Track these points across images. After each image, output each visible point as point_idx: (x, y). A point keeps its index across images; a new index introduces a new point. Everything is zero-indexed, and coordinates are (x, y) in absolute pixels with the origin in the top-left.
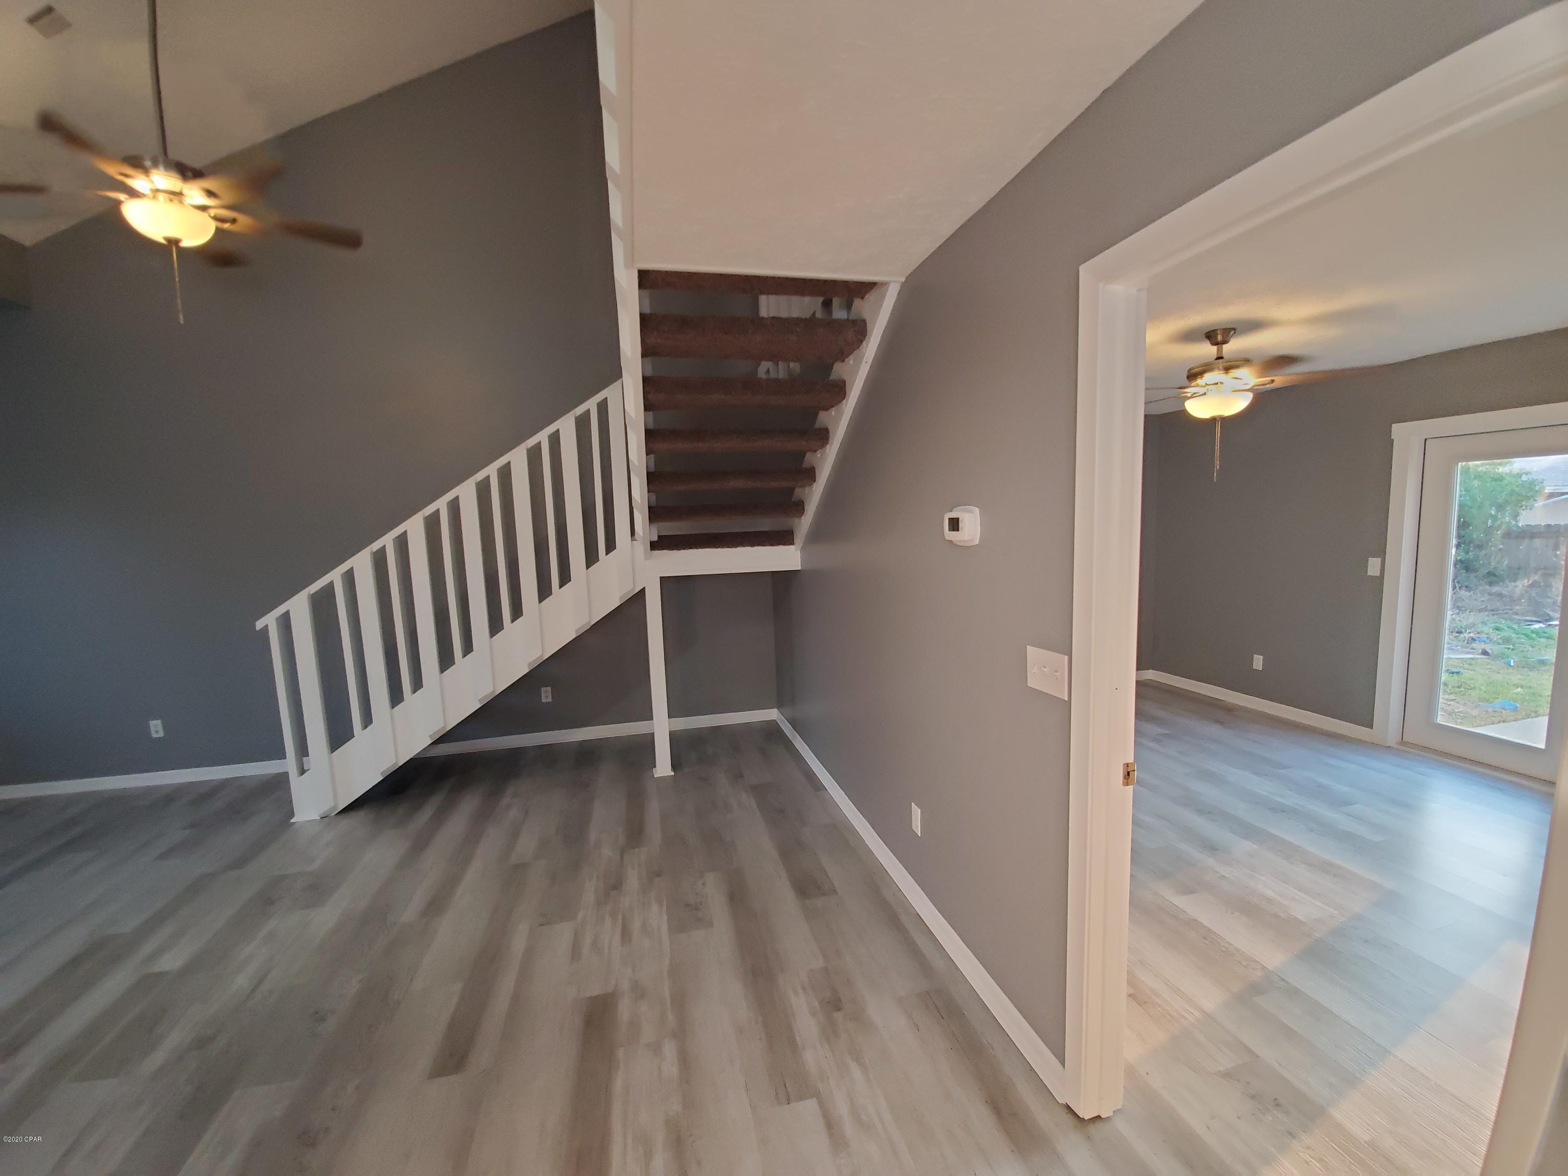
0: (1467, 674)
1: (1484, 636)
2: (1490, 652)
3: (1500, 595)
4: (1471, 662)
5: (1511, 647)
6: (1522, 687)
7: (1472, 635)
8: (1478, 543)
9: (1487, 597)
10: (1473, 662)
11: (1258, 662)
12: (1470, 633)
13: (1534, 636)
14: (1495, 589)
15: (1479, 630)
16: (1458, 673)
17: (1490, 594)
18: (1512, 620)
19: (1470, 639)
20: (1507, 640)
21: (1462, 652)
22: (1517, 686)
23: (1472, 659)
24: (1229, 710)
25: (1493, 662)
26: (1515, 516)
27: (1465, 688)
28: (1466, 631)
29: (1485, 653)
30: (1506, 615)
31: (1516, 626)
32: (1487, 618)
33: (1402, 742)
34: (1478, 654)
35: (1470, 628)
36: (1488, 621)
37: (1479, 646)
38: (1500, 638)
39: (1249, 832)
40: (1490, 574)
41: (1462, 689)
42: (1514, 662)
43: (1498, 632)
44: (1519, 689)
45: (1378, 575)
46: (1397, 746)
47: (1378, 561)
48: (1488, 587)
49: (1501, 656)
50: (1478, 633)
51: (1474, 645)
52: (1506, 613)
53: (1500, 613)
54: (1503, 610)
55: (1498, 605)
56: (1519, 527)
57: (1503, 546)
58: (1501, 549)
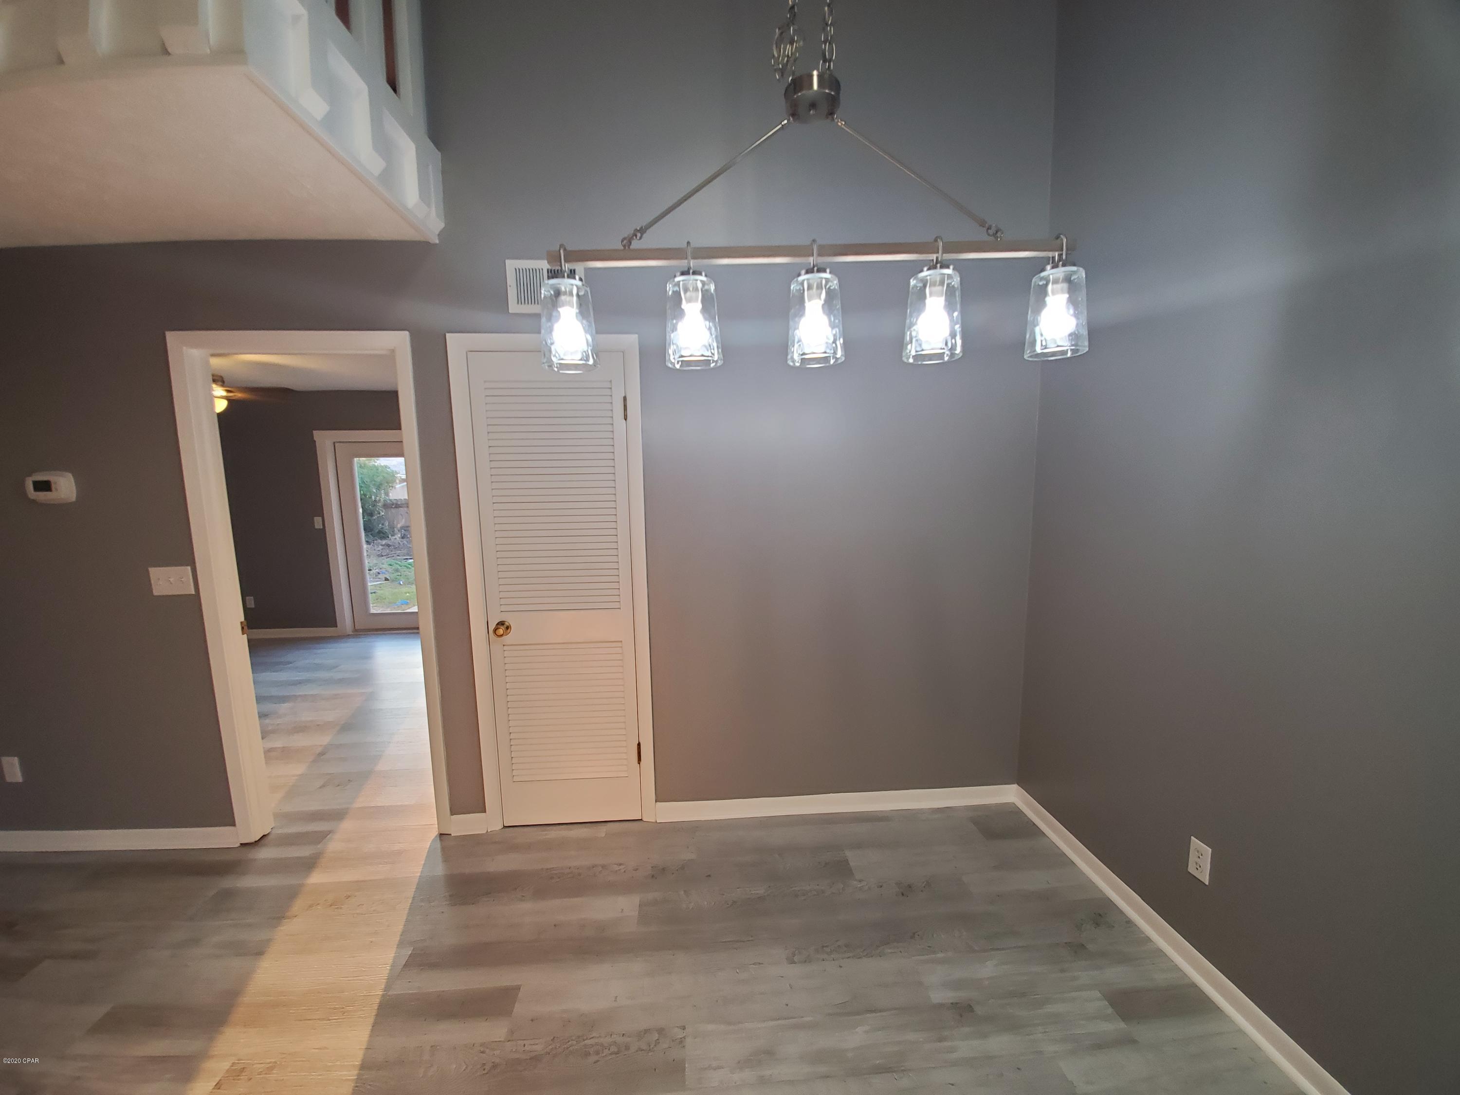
0: (379, 592)
1: (384, 570)
2: (389, 578)
3: (389, 546)
4: (380, 586)
5: (399, 574)
6: (409, 593)
7: (377, 570)
8: (369, 511)
9: (381, 547)
10: (381, 586)
13: (410, 566)
15: (381, 567)
16: (374, 593)
17: (382, 545)
18: (397, 560)
19: (377, 573)
20: (397, 570)
21: (374, 582)
22: (406, 593)
23: (380, 584)
25: (392, 583)
26: (387, 494)
27: (380, 599)
28: (373, 569)
29: (386, 579)
30: (393, 558)
31: (400, 563)
32: (383, 560)
33: (355, 630)
35: (375, 567)
36: (385, 561)
37: (382, 576)
38: (393, 570)
39: (283, 699)
40: (380, 532)
41: (379, 600)
42: (402, 581)
43: (391, 567)
44: (408, 594)
45: (322, 527)
46: (353, 633)
47: (320, 519)
48: (380, 541)
49: (395, 579)
50: (381, 569)
51: (379, 576)
52: (393, 556)
53: (390, 556)
54: (391, 554)
55: (388, 551)
56: (390, 500)
57: (383, 514)
58: (383, 515)
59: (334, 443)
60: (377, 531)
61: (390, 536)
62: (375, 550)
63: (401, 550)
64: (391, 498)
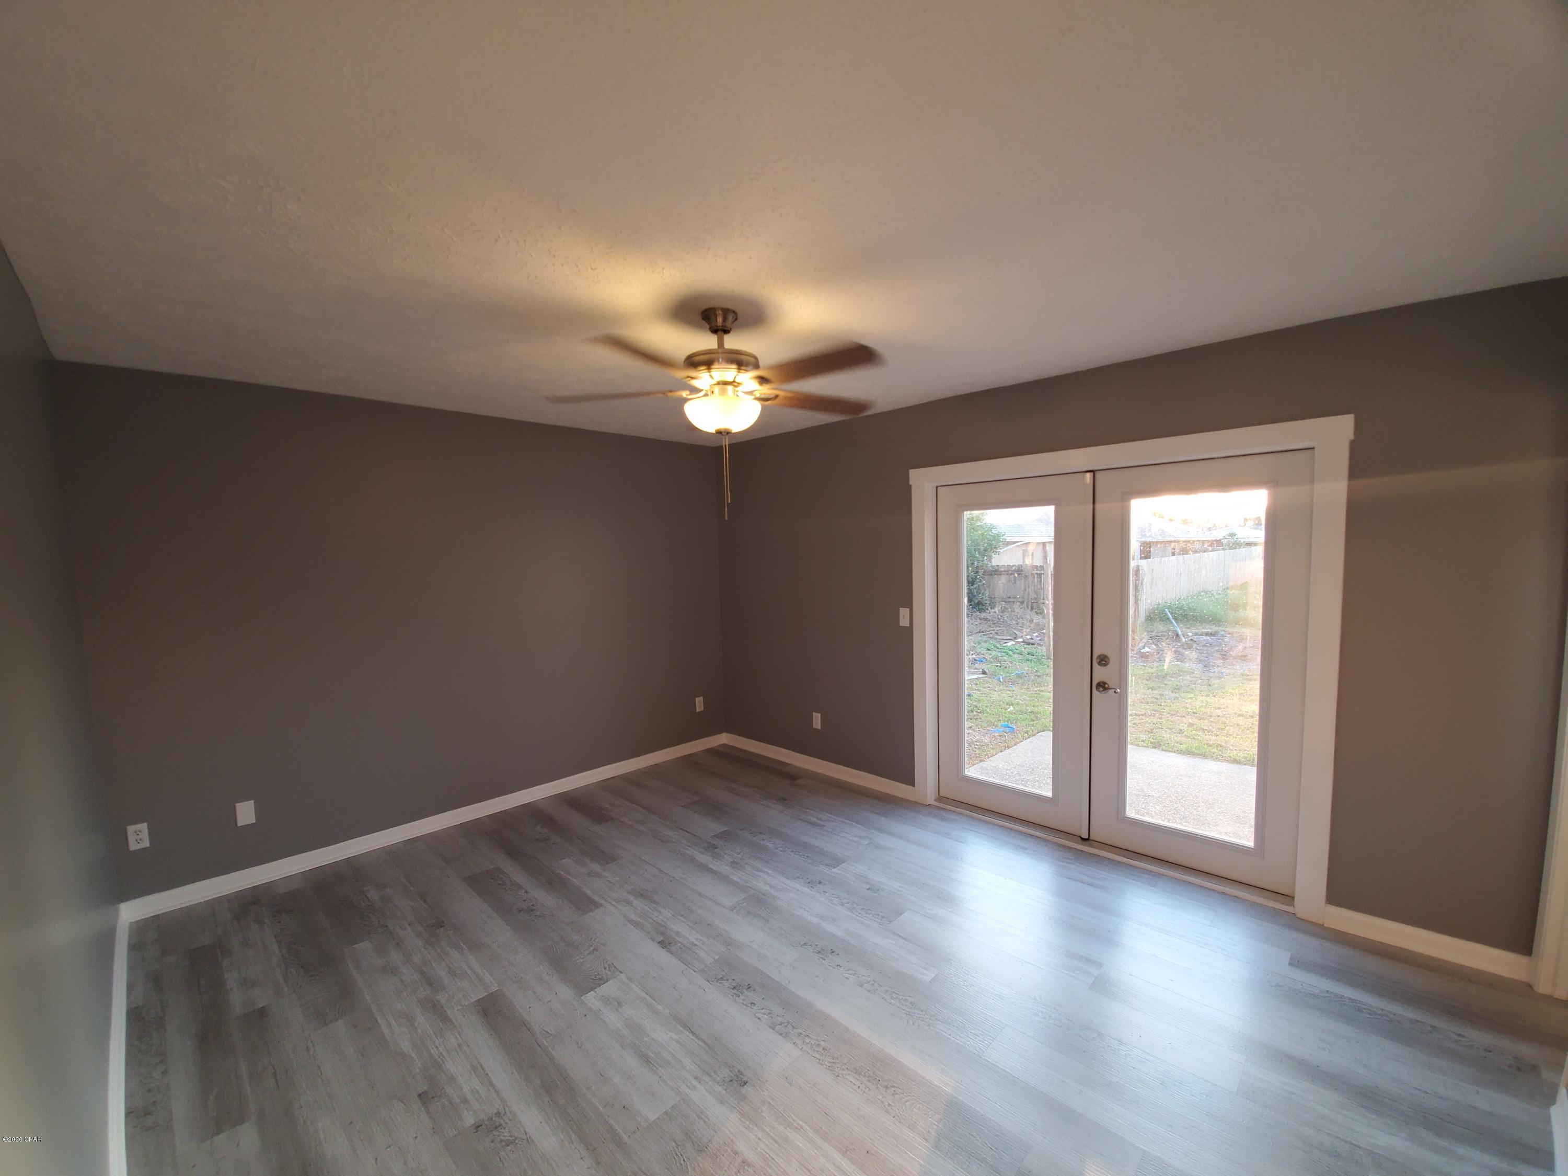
0: (975, 693)
1: (981, 656)
2: (986, 671)
3: (986, 619)
5: (999, 665)
7: (974, 656)
9: (979, 621)
10: (978, 681)
11: (817, 721)
12: (972, 654)
14: (983, 615)
15: (978, 650)
17: (980, 619)
18: (996, 640)
19: (973, 660)
20: (995, 659)
21: (970, 674)
22: (1009, 705)
23: (977, 678)
24: (792, 776)
25: (990, 680)
29: (983, 672)
30: (992, 636)
32: (980, 638)
33: (940, 798)
34: (980, 674)
35: (973, 650)
36: (981, 640)
37: (979, 666)
38: (992, 657)
40: (982, 603)
42: (1003, 678)
43: (989, 652)
44: (1011, 708)
45: (908, 625)
46: (937, 805)
47: (907, 611)
48: (978, 613)
49: (994, 675)
50: (978, 654)
51: (977, 666)
53: (987, 633)
54: (989, 631)
55: (986, 627)
56: (993, 567)
57: (984, 582)
58: (984, 584)
59: (937, 487)
60: (976, 601)
61: (989, 609)
62: (972, 624)
63: (1000, 627)
64: (993, 564)
